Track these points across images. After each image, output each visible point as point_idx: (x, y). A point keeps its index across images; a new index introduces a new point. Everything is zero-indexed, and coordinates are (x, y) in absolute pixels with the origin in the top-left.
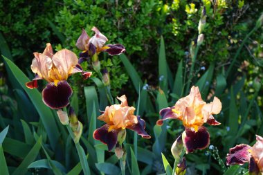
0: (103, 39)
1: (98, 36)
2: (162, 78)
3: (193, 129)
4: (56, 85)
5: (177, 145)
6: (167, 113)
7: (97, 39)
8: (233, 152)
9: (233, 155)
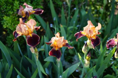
0: (31, 8)
1: (28, 7)
2: (55, 18)
3: (93, 38)
4: (31, 36)
5: (85, 47)
6: (79, 35)
7: (28, 9)
8: (108, 43)
9: (109, 44)
